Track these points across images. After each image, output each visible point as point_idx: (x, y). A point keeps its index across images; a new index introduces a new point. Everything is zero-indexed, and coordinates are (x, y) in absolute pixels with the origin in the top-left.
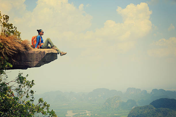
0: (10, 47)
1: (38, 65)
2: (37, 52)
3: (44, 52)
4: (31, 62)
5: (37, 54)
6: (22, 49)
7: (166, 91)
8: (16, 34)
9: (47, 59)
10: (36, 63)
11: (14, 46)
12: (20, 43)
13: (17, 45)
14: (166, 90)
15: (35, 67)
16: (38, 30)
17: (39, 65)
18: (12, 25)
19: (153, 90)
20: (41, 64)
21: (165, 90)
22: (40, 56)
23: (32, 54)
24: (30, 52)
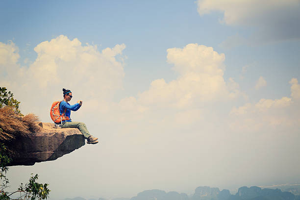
0: (4, 128)
1: (52, 158)
2: (50, 134)
3: (63, 135)
4: (41, 151)
5: (50, 139)
6: (24, 130)
7: (262, 189)
8: (11, 104)
9: (67, 146)
10: (49, 153)
11: (11, 126)
12: (20, 119)
13: (15, 124)
14: (262, 187)
15: (49, 160)
16: (64, 90)
17: (54, 156)
18: (6, 90)
19: (239, 189)
20: (57, 154)
21: (260, 187)
22: (56, 141)
23: (41, 137)
24: (38, 135)
